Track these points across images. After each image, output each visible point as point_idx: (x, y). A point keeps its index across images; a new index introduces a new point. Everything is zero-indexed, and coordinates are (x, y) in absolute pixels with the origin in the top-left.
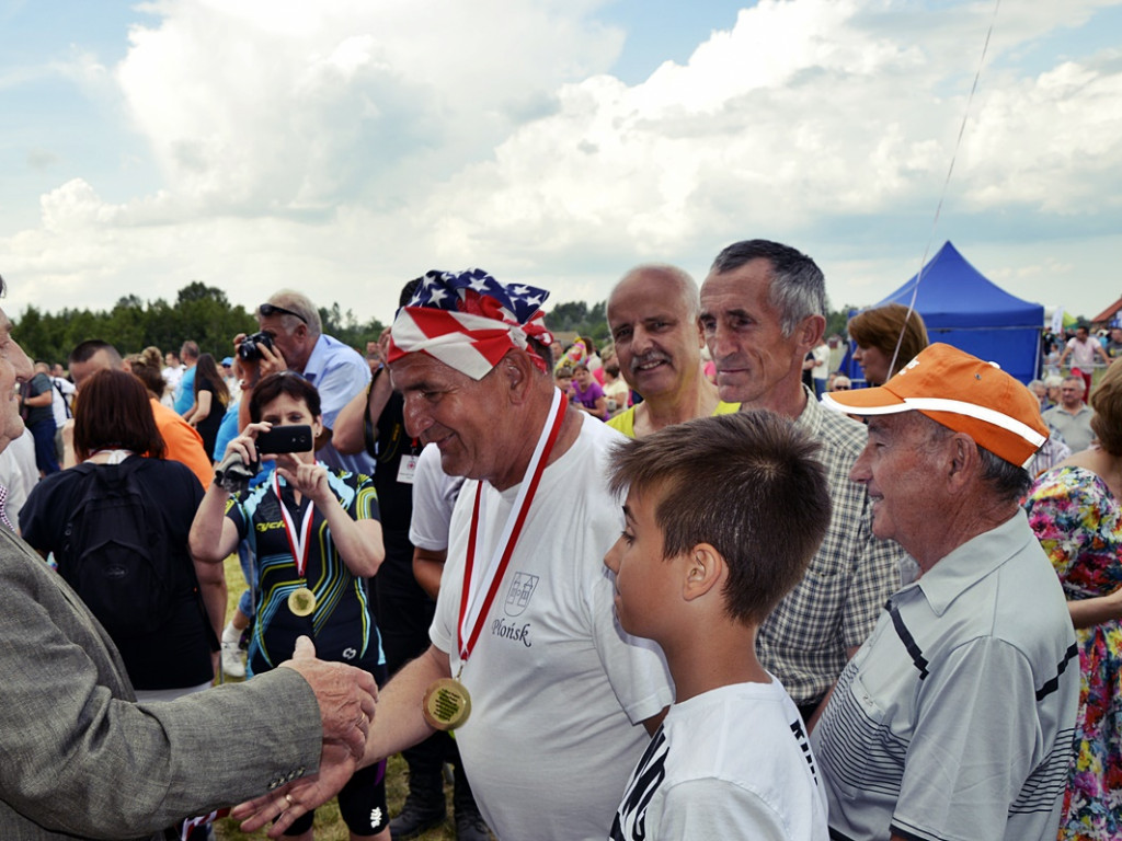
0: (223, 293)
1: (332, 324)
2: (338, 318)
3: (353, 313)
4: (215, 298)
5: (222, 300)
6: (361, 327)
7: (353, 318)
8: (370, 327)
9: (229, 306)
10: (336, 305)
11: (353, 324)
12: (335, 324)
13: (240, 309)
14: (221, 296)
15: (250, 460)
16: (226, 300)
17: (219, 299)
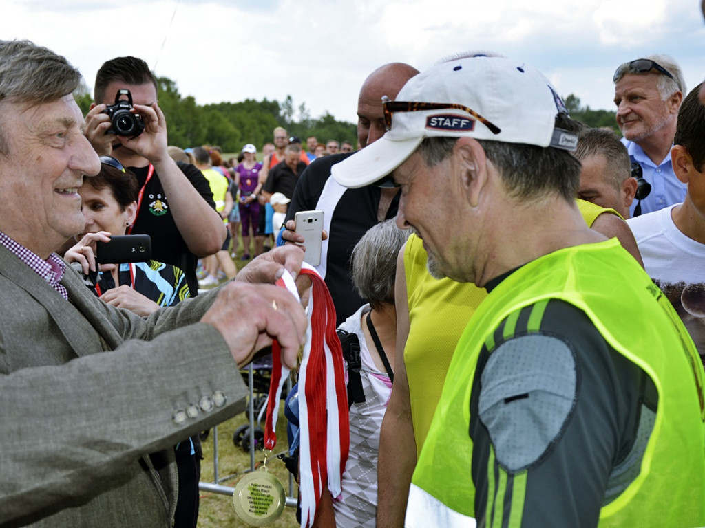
0: (174, 83)
1: (284, 117)
2: (290, 111)
3: (307, 107)
4: (165, 88)
5: (173, 90)
6: (313, 121)
7: (305, 111)
8: (323, 121)
9: (179, 96)
10: (289, 98)
11: (305, 117)
12: (287, 117)
13: (191, 100)
14: (171, 86)
15: (90, 270)
16: (176, 91)
17: (169, 89)
